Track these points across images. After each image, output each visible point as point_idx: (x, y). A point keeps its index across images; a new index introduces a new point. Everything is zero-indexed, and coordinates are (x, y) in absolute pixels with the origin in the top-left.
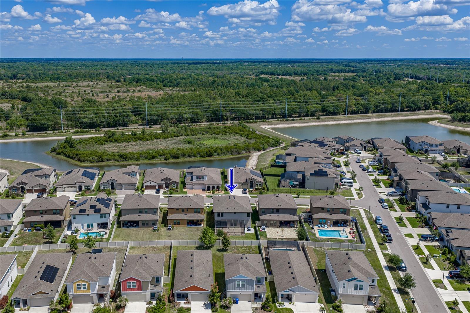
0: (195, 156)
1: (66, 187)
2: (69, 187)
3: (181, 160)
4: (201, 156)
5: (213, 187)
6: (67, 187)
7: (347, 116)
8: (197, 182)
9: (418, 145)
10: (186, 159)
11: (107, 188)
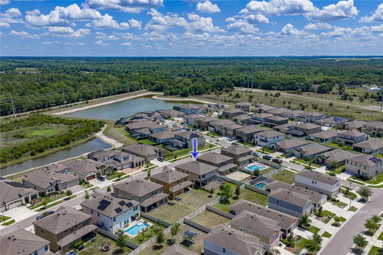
0: (56, 147)
1: (9, 205)
2: (12, 203)
3: (46, 152)
4: (61, 145)
5: (140, 163)
6: (11, 204)
7: (103, 98)
8: (125, 162)
9: (190, 111)
10: (51, 151)
11: (52, 190)
